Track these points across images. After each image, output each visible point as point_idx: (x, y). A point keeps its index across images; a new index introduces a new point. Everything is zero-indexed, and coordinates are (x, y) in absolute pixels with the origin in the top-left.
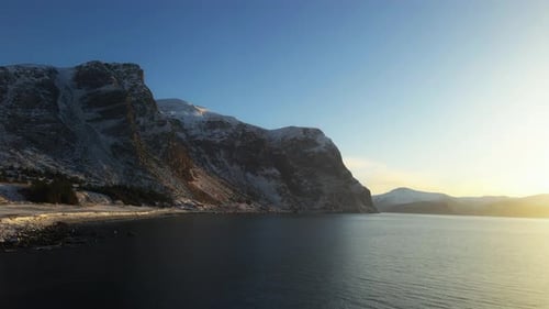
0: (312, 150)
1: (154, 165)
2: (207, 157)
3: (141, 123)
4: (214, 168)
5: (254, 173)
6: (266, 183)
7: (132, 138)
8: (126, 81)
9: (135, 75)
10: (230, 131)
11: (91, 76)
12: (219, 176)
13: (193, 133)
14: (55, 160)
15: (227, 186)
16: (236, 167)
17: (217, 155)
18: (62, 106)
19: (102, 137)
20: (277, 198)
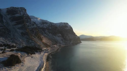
0: (67, 28)
1: (33, 37)
2: (43, 32)
3: (28, 25)
4: (45, 35)
5: (55, 36)
6: (58, 38)
7: (26, 30)
8: (21, 12)
9: (24, 11)
10: (48, 25)
11: (12, 11)
12: (47, 37)
13: (39, 25)
14: (5, 39)
15: (49, 40)
16: (50, 34)
17: (45, 31)
18: (4, 21)
19: (18, 30)
20: (61, 42)
